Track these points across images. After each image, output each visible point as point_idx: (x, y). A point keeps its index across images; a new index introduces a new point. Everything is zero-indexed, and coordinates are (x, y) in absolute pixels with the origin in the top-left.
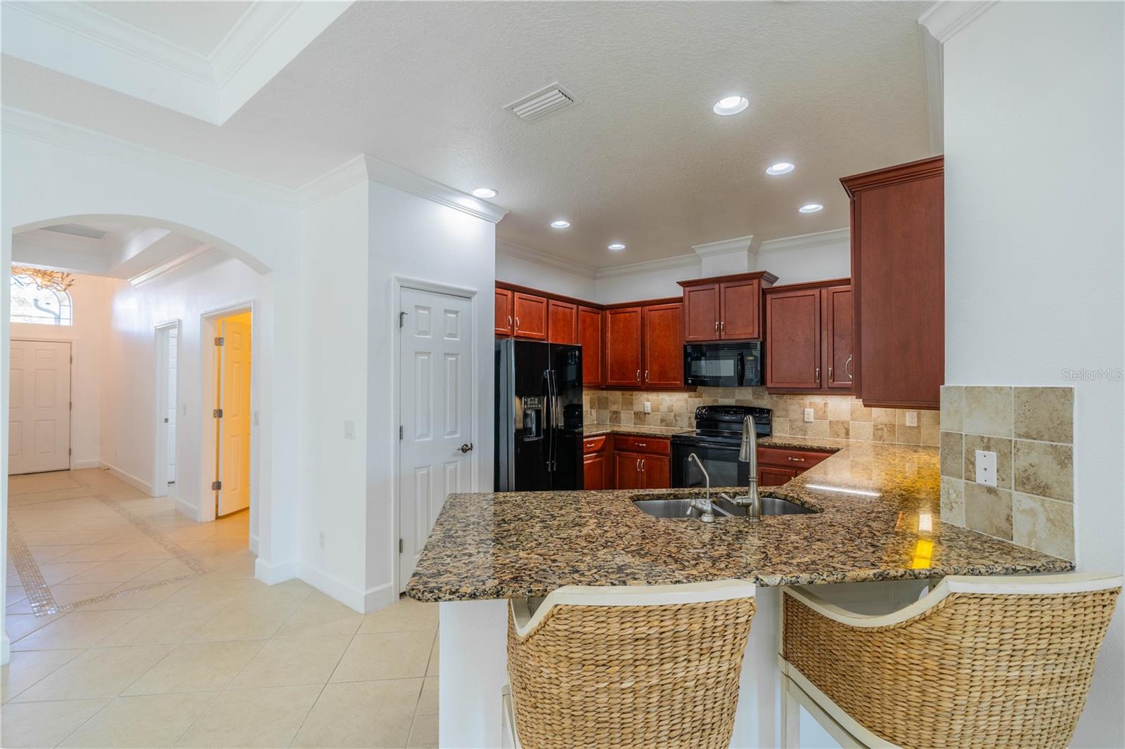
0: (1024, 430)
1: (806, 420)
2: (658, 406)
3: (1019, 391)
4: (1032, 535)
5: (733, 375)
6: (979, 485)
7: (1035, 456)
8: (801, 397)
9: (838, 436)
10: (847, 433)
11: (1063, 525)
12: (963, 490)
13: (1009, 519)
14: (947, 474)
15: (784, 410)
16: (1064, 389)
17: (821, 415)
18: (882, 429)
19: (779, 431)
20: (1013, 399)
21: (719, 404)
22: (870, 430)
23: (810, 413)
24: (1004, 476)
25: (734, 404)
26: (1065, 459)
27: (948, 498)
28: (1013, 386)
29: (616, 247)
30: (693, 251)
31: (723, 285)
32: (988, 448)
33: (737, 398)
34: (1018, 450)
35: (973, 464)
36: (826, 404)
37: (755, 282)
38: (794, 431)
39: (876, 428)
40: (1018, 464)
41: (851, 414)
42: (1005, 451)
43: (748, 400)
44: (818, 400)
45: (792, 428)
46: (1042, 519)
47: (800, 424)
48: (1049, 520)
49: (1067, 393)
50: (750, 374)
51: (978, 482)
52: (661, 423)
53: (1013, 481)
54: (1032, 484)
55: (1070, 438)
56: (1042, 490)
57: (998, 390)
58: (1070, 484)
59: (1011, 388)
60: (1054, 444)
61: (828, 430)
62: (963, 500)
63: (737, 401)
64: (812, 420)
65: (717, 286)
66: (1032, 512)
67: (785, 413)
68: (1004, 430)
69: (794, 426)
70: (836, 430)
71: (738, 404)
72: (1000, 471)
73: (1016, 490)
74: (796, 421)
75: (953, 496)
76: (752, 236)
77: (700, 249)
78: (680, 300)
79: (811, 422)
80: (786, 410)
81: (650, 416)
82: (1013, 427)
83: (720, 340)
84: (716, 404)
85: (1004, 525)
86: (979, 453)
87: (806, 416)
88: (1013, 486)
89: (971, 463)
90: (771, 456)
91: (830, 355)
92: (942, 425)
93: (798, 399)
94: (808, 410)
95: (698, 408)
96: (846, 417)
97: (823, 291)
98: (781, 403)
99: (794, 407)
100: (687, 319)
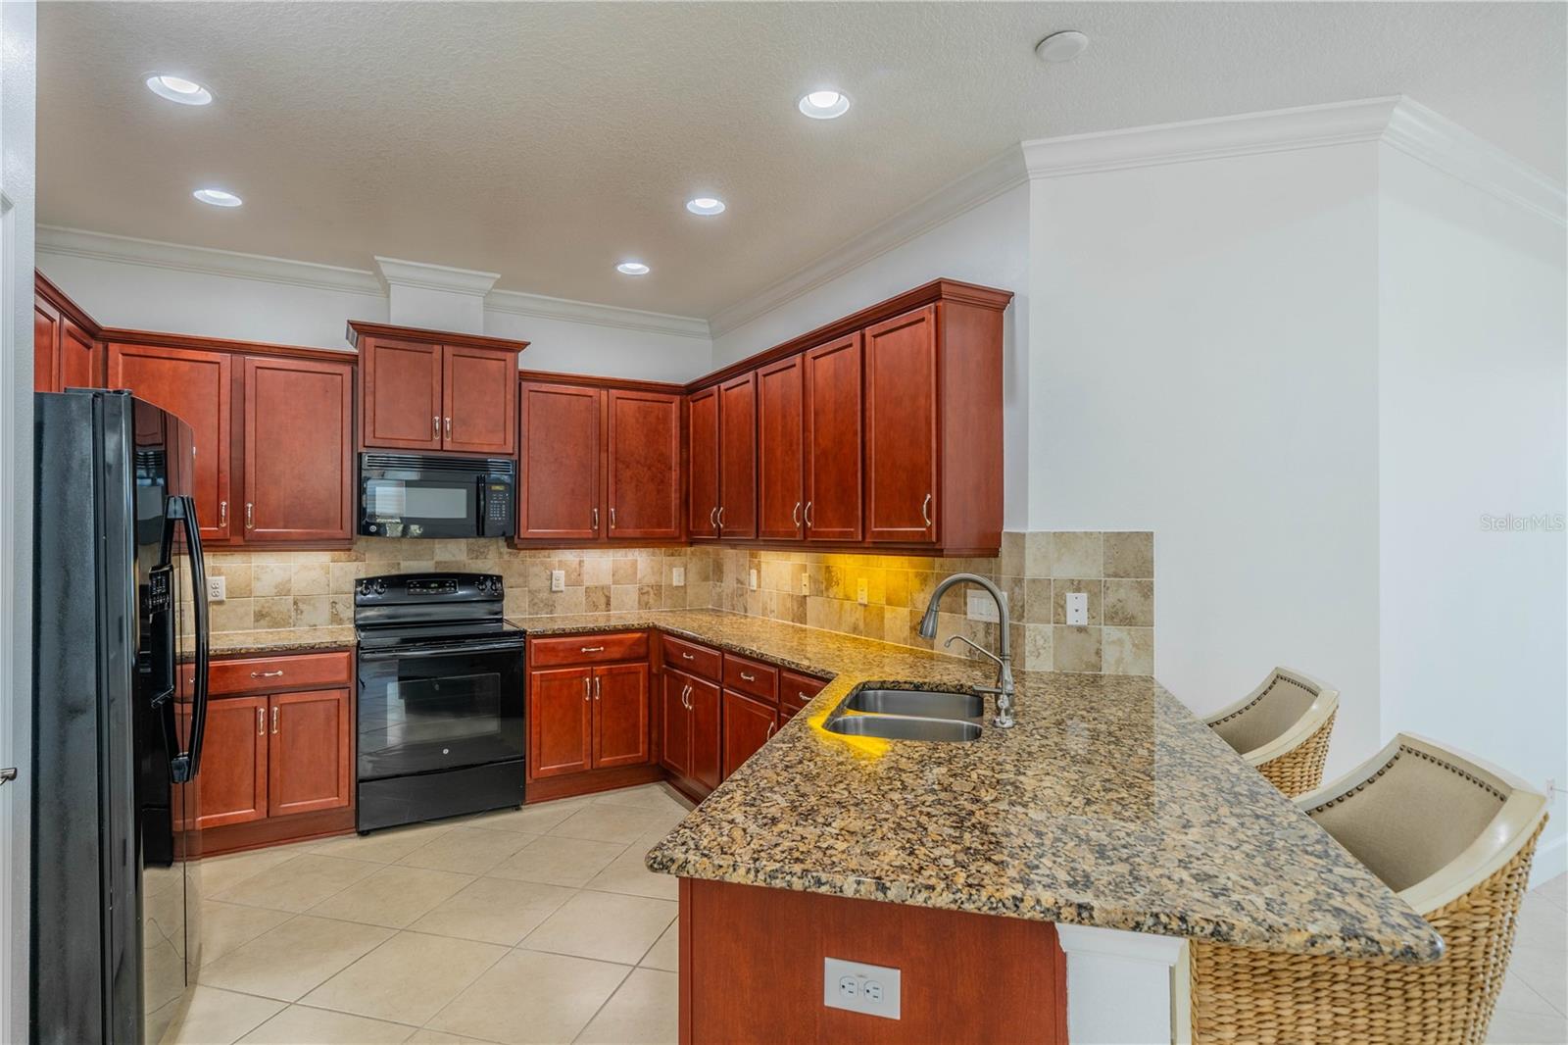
0: (1113, 569)
1: (554, 589)
2: (249, 585)
3: (1108, 536)
4: (1119, 661)
5: (463, 515)
6: (1069, 626)
7: (1123, 593)
8: (546, 552)
9: (595, 607)
10: (608, 604)
11: (1145, 647)
12: (1051, 634)
13: (1098, 653)
14: (1034, 622)
15: (521, 575)
16: (1147, 534)
17: (575, 580)
18: (648, 592)
19: (514, 612)
20: (1102, 542)
21: (402, 572)
22: (635, 596)
23: (560, 575)
24: (1094, 614)
25: (432, 570)
26: (1147, 592)
27: (1035, 645)
28: (1102, 531)
29: (217, 196)
30: (375, 267)
31: (449, 350)
32: (1078, 590)
33: (438, 558)
34: (1108, 588)
35: (1063, 607)
36: (581, 562)
37: (509, 356)
38: (536, 608)
39: (642, 593)
40: (1108, 601)
41: (613, 575)
42: (1093, 590)
43: (456, 562)
44: (570, 556)
45: (533, 604)
46: (1128, 646)
47: (545, 595)
48: (1134, 645)
49: (1149, 536)
50: (496, 514)
51: (1068, 623)
52: (257, 621)
53: (1103, 618)
54: (1120, 617)
55: (1151, 574)
56: (1129, 621)
57: (1089, 535)
58: (1151, 612)
59: (1100, 533)
60: (1139, 580)
61: (584, 602)
62: (1051, 644)
63: (440, 565)
64: (562, 587)
65: (437, 349)
66: (1120, 642)
67: (521, 580)
68: (1093, 571)
69: (536, 600)
70: (594, 599)
71: (438, 571)
72: (1091, 611)
73: (1105, 625)
74: (539, 591)
75: (1041, 642)
76: (499, 276)
77: (387, 267)
78: (351, 360)
79: (562, 592)
80: (524, 575)
81: (222, 608)
82: (1102, 568)
83: (442, 450)
84: (394, 572)
85: (1093, 659)
86: (1070, 596)
87: (554, 582)
88: (1103, 622)
89: (1061, 606)
90: (552, 650)
91: (612, 489)
92: (1021, 569)
93: (542, 556)
94: (556, 573)
95: (359, 582)
96: (607, 580)
97: (604, 393)
98: (516, 562)
99: (535, 569)
100: (369, 399)
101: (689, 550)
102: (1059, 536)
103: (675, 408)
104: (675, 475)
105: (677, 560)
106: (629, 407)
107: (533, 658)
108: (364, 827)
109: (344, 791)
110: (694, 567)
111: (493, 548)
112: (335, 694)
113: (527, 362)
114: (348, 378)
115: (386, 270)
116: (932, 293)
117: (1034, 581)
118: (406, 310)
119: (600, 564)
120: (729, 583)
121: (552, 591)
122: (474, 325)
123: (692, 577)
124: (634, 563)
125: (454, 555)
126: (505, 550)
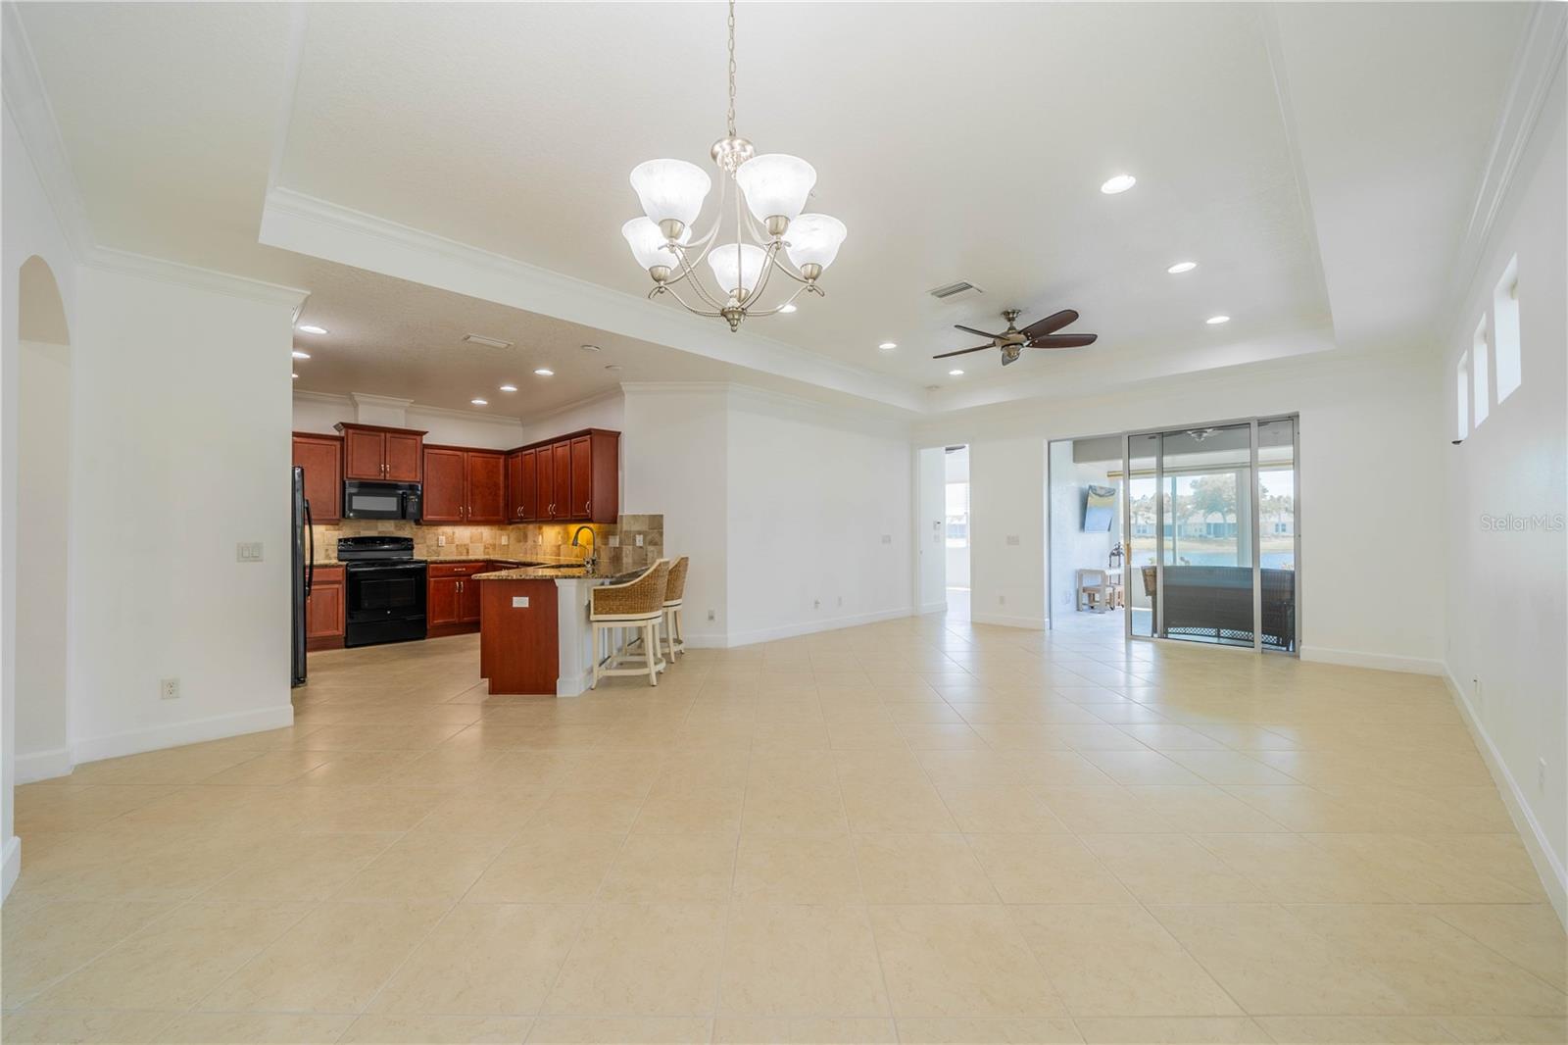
0: (651, 527)
1: (439, 543)
3: (650, 516)
4: (653, 558)
5: (395, 509)
7: (654, 535)
8: (436, 527)
9: (461, 552)
10: (468, 552)
12: (631, 550)
13: (646, 555)
14: (626, 546)
17: (451, 541)
18: (489, 547)
19: (419, 553)
20: (647, 518)
21: (362, 536)
22: (482, 546)
23: (442, 539)
25: (375, 535)
26: (661, 534)
27: (626, 553)
30: (351, 398)
31: (388, 435)
32: (640, 534)
33: (380, 529)
34: (649, 534)
36: (454, 533)
37: (418, 438)
38: (430, 554)
39: (486, 548)
40: (649, 537)
41: (471, 539)
42: (644, 534)
43: (389, 532)
44: (448, 530)
45: (428, 552)
46: (655, 552)
47: (434, 548)
48: (657, 552)
49: (662, 516)
50: (412, 509)
51: (637, 545)
53: (648, 543)
54: (653, 543)
55: (662, 528)
56: (656, 544)
57: (643, 516)
58: (662, 541)
59: (647, 515)
60: (659, 530)
61: (455, 551)
62: (632, 553)
63: (380, 532)
64: (444, 543)
65: (383, 434)
66: (653, 551)
67: (422, 541)
68: (645, 528)
69: (430, 548)
72: (644, 541)
74: (432, 546)
75: (628, 552)
76: (412, 400)
77: (358, 397)
78: (341, 439)
79: (443, 546)
80: (424, 538)
82: (647, 527)
83: (385, 480)
84: (357, 536)
85: (645, 557)
86: (637, 536)
87: (439, 541)
88: (648, 545)
89: (634, 540)
90: (441, 569)
91: (469, 498)
92: (622, 528)
93: (433, 529)
94: (440, 537)
95: (340, 540)
96: (467, 541)
97: (465, 454)
98: (420, 533)
99: (430, 536)
100: (350, 458)
101: (511, 527)
102: (634, 516)
103: (502, 461)
104: (502, 492)
105: (503, 532)
106: (479, 460)
107: (430, 572)
108: (350, 644)
109: (340, 629)
110: (513, 535)
111: (408, 525)
112: (336, 586)
113: (426, 440)
114: (339, 446)
115: (357, 398)
116: (588, 432)
117: (626, 532)
118: (367, 416)
119: (463, 534)
120: (530, 542)
121: (438, 546)
122: (400, 423)
123: (512, 539)
124: (482, 533)
125: (388, 528)
126: (414, 526)
